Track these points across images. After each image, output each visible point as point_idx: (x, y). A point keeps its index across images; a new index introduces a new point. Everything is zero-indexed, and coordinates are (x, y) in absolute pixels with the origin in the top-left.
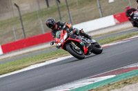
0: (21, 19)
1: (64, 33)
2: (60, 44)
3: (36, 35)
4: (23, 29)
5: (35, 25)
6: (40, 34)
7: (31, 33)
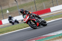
0: (35, 2)
1: (27, 16)
2: (25, 21)
3: (42, 10)
4: (36, 7)
5: (41, 5)
6: (43, 9)
7: (39, 9)
